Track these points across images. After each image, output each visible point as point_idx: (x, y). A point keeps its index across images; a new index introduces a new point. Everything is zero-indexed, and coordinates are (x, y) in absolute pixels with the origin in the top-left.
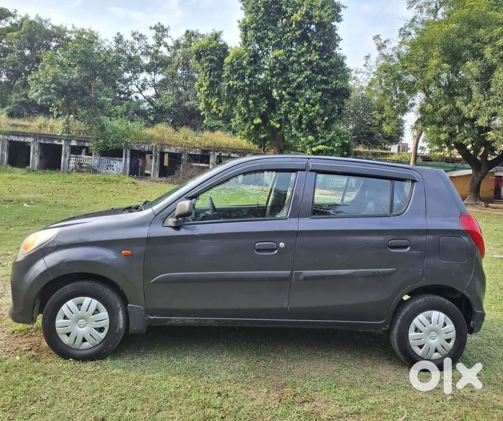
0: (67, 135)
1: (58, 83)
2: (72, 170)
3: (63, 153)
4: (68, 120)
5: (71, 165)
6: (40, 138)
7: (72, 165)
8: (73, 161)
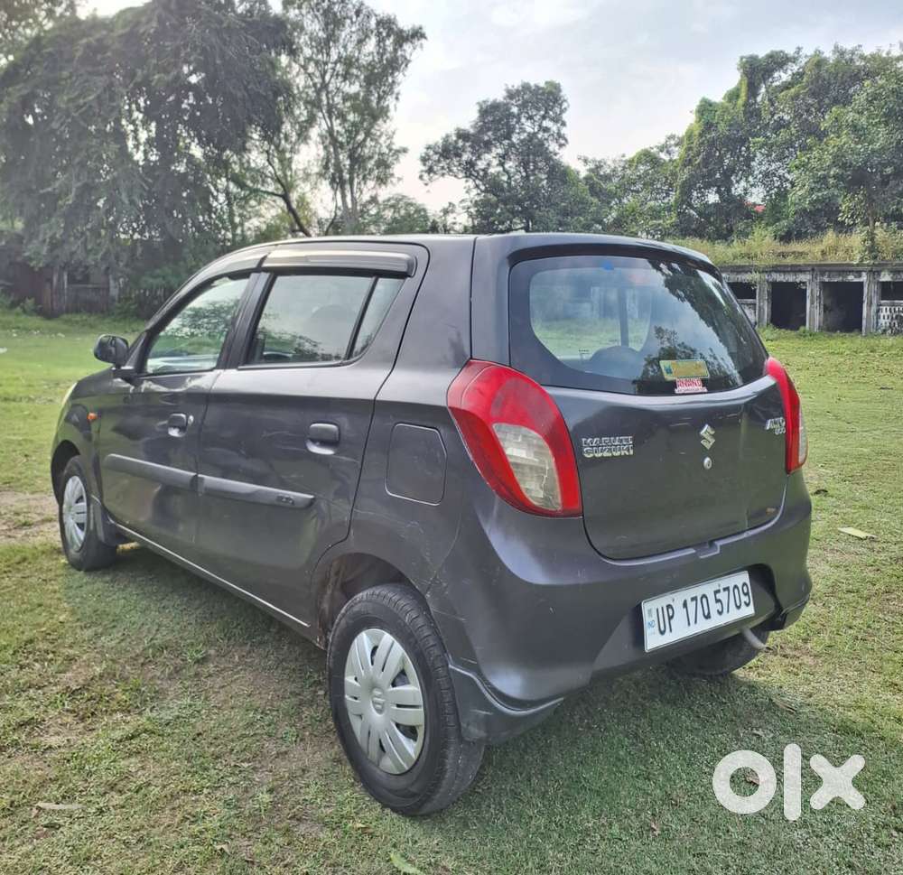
0: (872, 262)
1: (844, 164)
2: (885, 331)
3: (865, 298)
4: (872, 233)
5: (882, 321)
6: (823, 274)
7: (884, 322)
8: (885, 312)
